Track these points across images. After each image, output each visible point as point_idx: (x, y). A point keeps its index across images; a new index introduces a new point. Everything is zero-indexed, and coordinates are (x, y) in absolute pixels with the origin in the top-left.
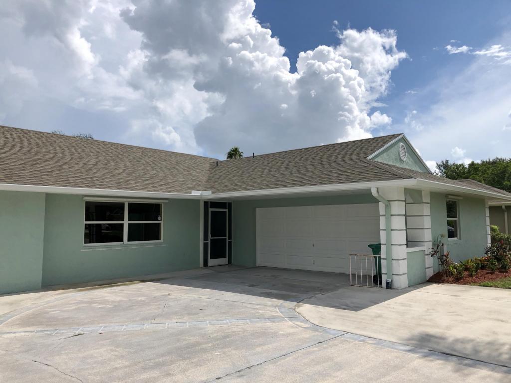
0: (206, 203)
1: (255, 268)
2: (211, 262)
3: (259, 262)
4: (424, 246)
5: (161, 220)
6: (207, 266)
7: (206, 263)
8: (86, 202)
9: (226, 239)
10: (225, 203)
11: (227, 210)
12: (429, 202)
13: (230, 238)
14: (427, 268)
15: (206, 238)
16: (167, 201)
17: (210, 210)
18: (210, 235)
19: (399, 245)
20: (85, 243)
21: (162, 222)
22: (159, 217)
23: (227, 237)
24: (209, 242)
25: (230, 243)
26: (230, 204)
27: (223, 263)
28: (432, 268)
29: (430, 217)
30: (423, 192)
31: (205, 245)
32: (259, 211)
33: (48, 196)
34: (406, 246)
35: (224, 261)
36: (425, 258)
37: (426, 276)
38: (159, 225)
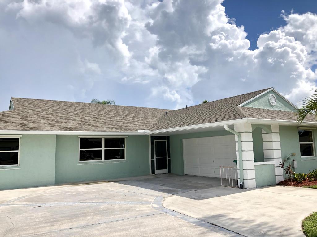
0: (152, 137)
1: (183, 175)
2: (157, 172)
3: (186, 172)
4: (273, 161)
5: (124, 147)
6: (154, 174)
7: (153, 172)
8: (80, 139)
9: (166, 158)
10: (165, 137)
11: (166, 141)
12: (279, 132)
13: (169, 157)
14: (277, 176)
15: (153, 157)
16: (127, 137)
17: (155, 141)
18: (155, 156)
19: (247, 160)
20: (80, 161)
21: (125, 148)
22: (123, 146)
23: (167, 157)
24: (155, 159)
25: (169, 160)
26: (168, 137)
27: (165, 172)
28: (282, 176)
29: (279, 142)
30: (272, 126)
31: (153, 162)
32: (184, 141)
33: (57, 136)
34: (254, 161)
35: (166, 171)
36: (274, 169)
37: (276, 181)
38: (124, 150)
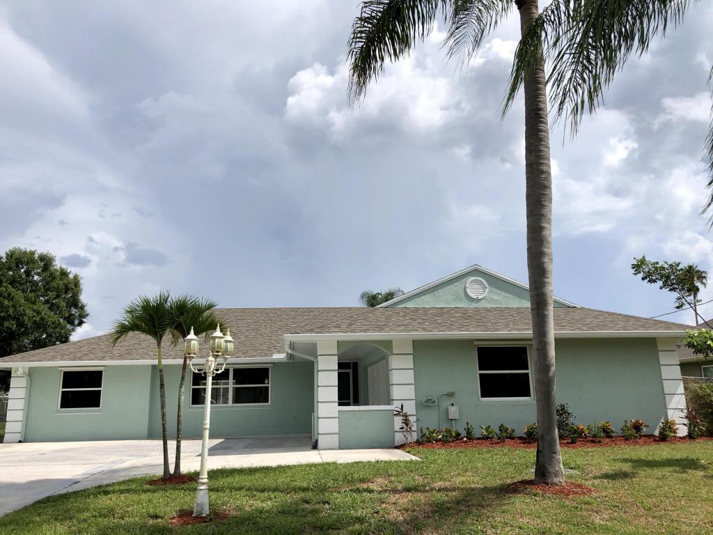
4: (393, 404)
5: (268, 383)
11: (350, 371)
12: (413, 352)
14: (398, 432)
16: (272, 365)
20: (192, 404)
22: (266, 381)
26: (356, 364)
29: (412, 371)
30: (393, 342)
34: (337, 403)
36: (393, 420)
37: (394, 441)
38: (268, 387)
